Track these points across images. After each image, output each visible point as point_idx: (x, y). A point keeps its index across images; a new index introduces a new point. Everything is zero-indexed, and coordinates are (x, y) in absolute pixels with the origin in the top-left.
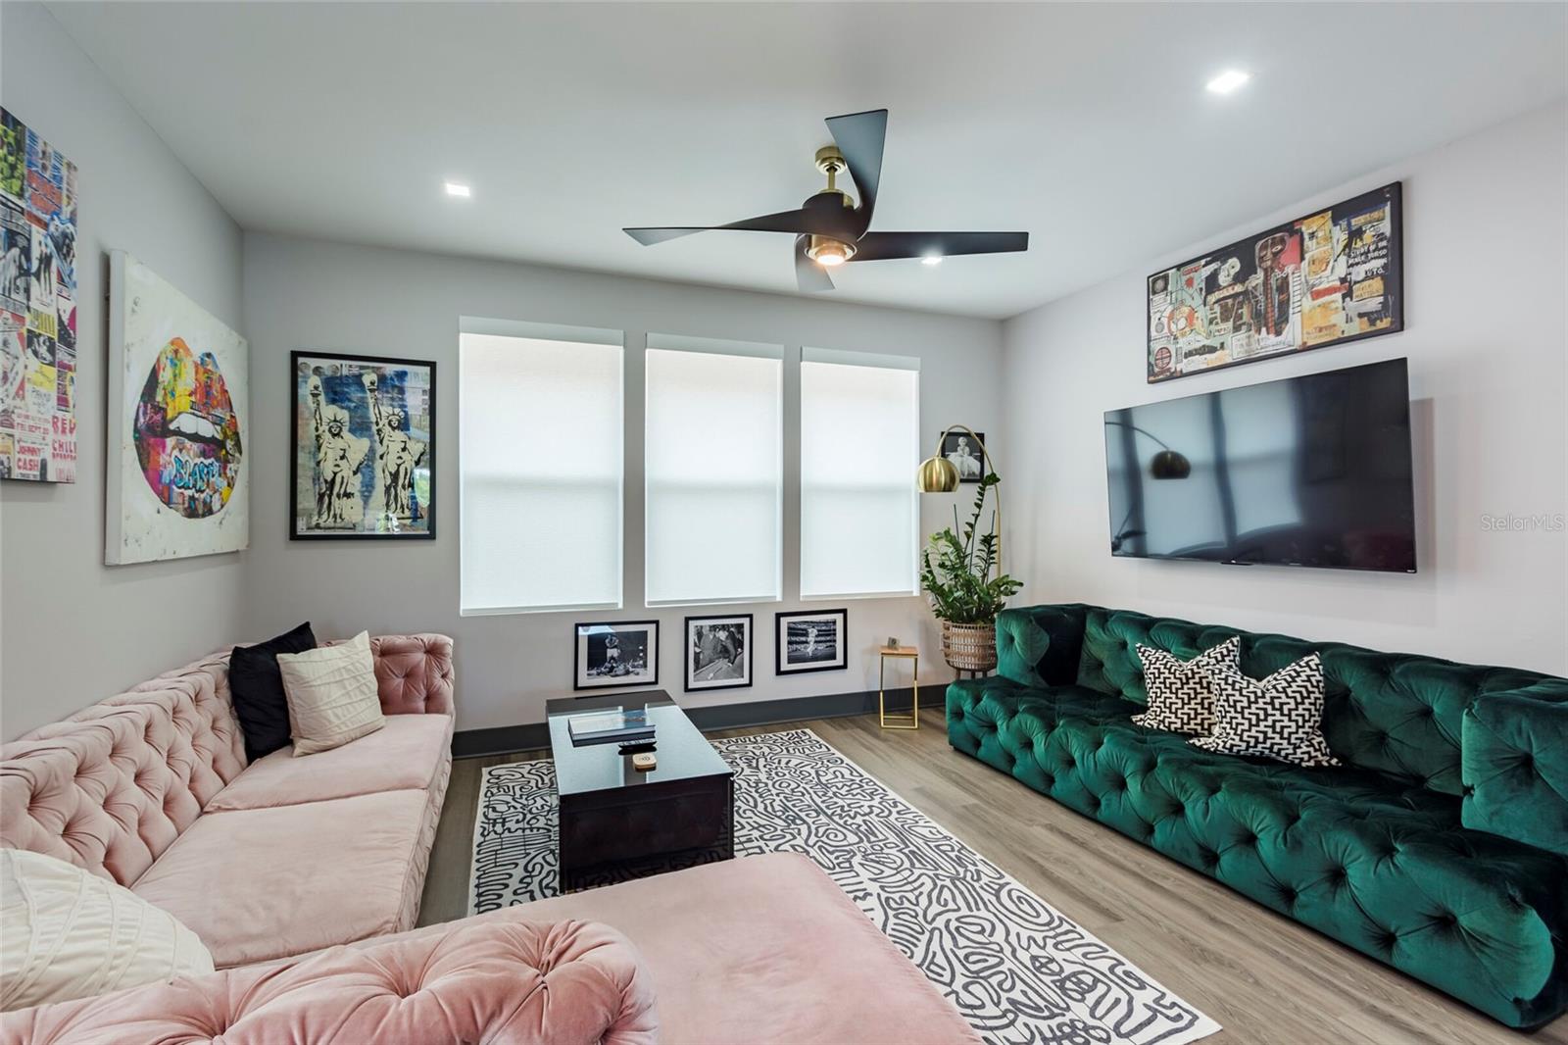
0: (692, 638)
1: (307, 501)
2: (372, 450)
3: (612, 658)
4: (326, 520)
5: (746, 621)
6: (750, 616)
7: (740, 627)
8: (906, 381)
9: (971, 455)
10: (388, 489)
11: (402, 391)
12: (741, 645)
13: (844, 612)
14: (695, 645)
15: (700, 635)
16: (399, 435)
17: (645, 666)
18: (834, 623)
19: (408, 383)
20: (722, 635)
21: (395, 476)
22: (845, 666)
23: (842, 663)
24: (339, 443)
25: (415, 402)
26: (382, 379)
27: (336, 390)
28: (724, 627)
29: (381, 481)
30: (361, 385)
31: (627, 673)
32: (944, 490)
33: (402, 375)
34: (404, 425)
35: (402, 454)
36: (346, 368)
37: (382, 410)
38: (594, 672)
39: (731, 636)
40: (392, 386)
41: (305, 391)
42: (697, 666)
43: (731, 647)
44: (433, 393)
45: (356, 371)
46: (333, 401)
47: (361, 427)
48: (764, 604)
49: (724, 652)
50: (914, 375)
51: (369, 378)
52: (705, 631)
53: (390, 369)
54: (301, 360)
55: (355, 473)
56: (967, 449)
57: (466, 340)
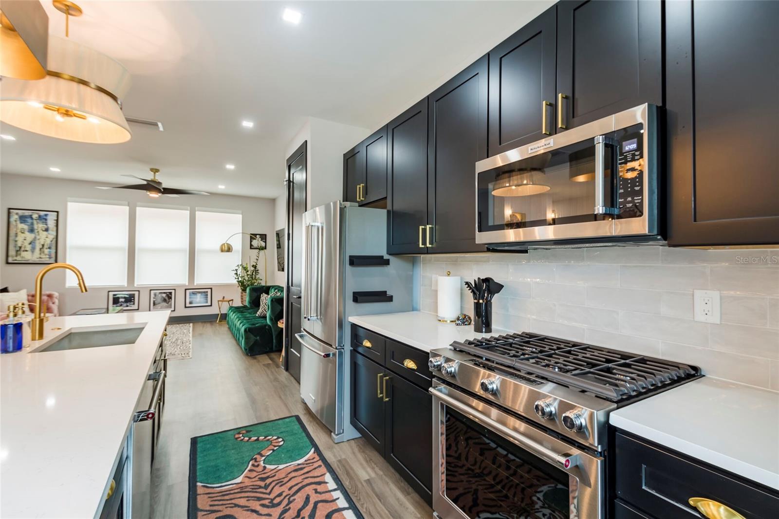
0: (152, 296)
1: (12, 252)
2: (35, 238)
3: (122, 302)
4: (19, 258)
5: (173, 291)
6: (175, 290)
7: (171, 293)
8: (239, 217)
9: (261, 240)
10: (41, 249)
11: (46, 220)
12: (171, 298)
13: (211, 289)
14: (154, 298)
15: (155, 295)
16: (45, 233)
17: (134, 304)
18: (207, 292)
19: (49, 218)
20: (164, 295)
21: (43, 245)
22: (211, 305)
23: (210, 304)
24: (23, 235)
25: (51, 223)
26: (40, 216)
27: (23, 219)
28: (164, 293)
29: (38, 247)
30: (32, 218)
31: (127, 306)
32: (227, 251)
33: (46, 215)
34: (47, 230)
35: (46, 239)
36: (27, 213)
37: (38, 226)
38: (115, 306)
39: (167, 295)
40: (43, 219)
41: (12, 219)
42: (154, 304)
43: (167, 298)
44: (57, 221)
45: (30, 214)
46: (21, 223)
47: (32, 230)
48: (180, 286)
49: (165, 300)
50: (241, 216)
51: (35, 216)
52: (157, 294)
53: (42, 213)
54: (11, 211)
55: (30, 244)
56: (260, 239)
57: (70, 204)
